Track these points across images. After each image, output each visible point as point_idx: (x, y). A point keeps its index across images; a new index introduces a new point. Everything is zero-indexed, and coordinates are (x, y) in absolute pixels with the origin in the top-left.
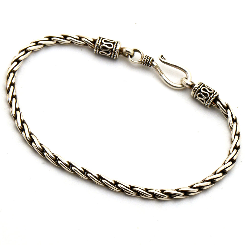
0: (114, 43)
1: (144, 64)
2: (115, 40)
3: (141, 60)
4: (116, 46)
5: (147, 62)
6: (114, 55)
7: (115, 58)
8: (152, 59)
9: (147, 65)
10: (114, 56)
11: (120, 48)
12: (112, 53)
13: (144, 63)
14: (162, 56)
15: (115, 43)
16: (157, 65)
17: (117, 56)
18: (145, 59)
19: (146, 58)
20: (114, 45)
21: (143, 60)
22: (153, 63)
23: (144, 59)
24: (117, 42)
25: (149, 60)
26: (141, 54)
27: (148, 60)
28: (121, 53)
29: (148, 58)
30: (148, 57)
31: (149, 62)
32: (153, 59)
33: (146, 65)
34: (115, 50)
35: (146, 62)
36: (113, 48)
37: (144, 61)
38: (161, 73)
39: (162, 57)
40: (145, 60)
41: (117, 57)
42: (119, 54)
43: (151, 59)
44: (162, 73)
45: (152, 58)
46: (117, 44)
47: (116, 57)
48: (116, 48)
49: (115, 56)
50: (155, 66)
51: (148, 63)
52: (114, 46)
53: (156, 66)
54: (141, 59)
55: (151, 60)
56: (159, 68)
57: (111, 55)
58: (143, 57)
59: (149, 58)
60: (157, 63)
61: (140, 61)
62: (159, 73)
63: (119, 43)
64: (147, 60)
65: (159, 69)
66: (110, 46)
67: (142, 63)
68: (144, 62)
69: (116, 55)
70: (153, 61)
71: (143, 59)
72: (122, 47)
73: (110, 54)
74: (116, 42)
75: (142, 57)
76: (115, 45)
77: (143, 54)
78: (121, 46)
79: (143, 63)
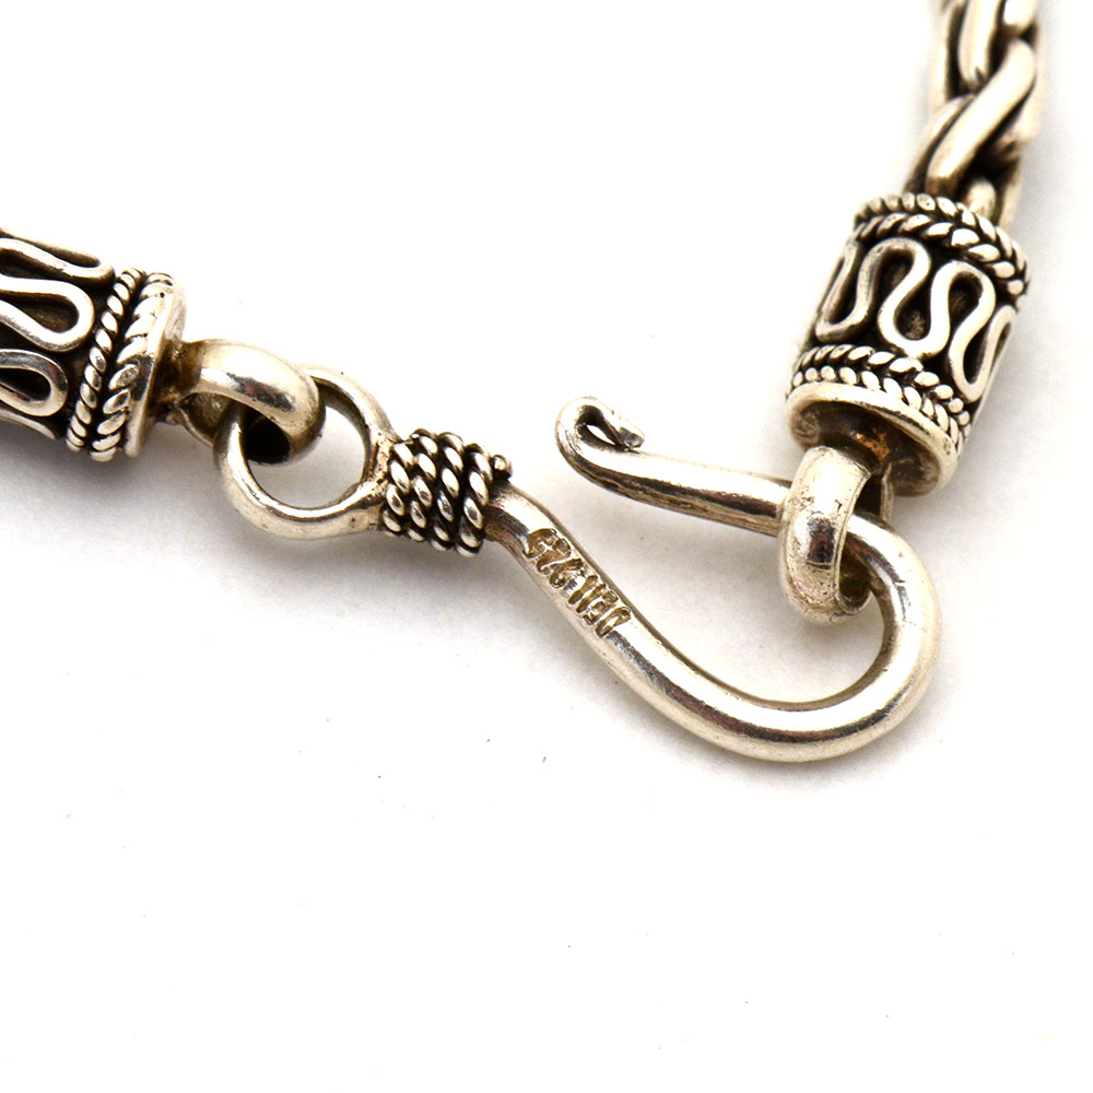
0: (99, 290)
1: (413, 534)
2: (115, 259)
3: (368, 489)
4: (126, 320)
5: (443, 501)
6: (98, 416)
7: (104, 448)
8: (492, 461)
9: (442, 535)
10: (92, 435)
11: (167, 347)
12: (73, 396)
13: (405, 521)
14: (591, 417)
15: (119, 288)
16: (549, 525)
17: (123, 431)
18: (414, 471)
19: (428, 466)
20: (100, 309)
21: (391, 493)
22: (510, 505)
23: (399, 473)
24: (142, 282)
25: (463, 478)
26: (364, 429)
27: (450, 480)
28: (175, 396)
29: (441, 461)
30: (443, 442)
31: (457, 504)
32: (499, 465)
33: (427, 533)
34: (111, 365)
35: (431, 512)
36: (89, 341)
37: (408, 496)
38: (603, 607)
39: (595, 430)
40: (420, 486)
41: (132, 446)
42: (157, 410)
43: (481, 461)
44: (619, 604)
45: (489, 449)
46: (135, 298)
47: (116, 438)
48: (119, 341)
49: (102, 429)
50: (533, 539)
51: (448, 517)
52: (97, 324)
53: (545, 533)
54: (367, 474)
55: (477, 483)
56: (575, 555)
57: (59, 422)
58: (394, 456)
59: (455, 459)
60: (545, 505)
61: (363, 504)
62: (585, 603)
63: (162, 287)
64: (436, 484)
65: (577, 564)
66: (57, 312)
67: (382, 526)
68: (408, 507)
69: (120, 421)
70: (500, 480)
71: (388, 477)
72: (189, 337)
73: (53, 404)
74: (131, 283)
75: (372, 452)
76: (115, 305)
77: (385, 425)
78: (180, 320)
79: (394, 526)
